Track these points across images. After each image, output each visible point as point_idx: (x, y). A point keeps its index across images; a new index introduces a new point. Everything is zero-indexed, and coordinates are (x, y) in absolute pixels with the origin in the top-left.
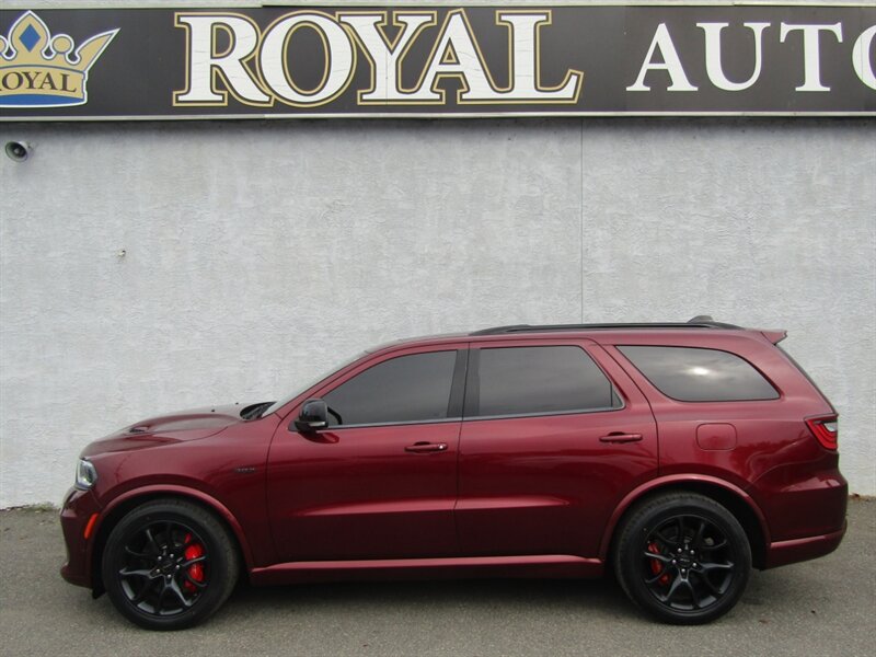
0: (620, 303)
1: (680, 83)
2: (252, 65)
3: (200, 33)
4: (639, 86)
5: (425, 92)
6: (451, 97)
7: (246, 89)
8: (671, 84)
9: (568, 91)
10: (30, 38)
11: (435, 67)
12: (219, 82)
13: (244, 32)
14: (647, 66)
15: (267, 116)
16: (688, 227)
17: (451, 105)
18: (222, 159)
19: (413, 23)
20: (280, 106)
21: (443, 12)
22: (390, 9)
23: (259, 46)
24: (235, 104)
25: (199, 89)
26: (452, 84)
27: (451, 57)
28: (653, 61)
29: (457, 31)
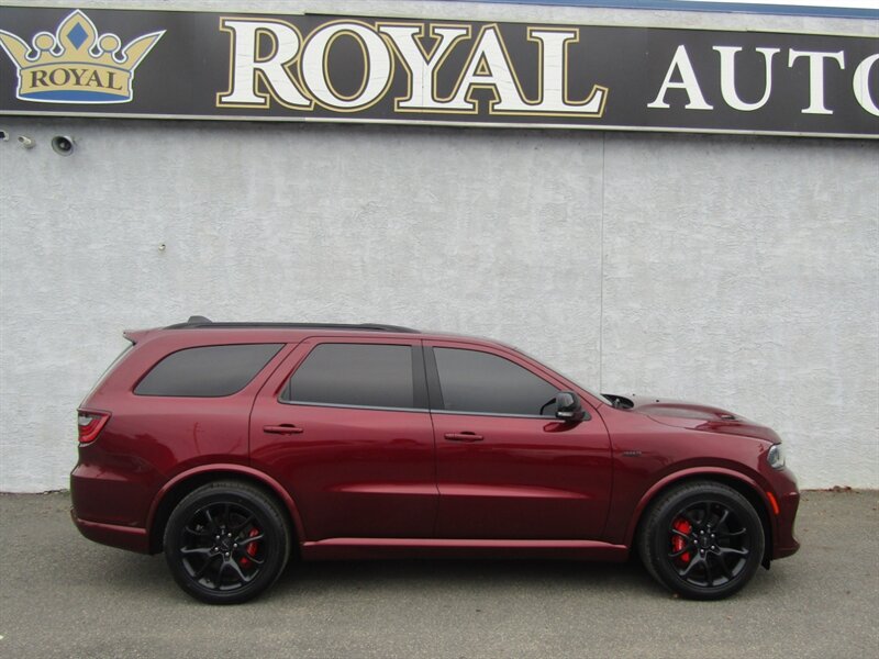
0: (636, 306)
1: (697, 101)
2: (294, 70)
3: (244, 37)
4: (659, 103)
5: (459, 102)
6: (484, 107)
7: (288, 93)
8: (688, 102)
9: (593, 105)
10: (77, 36)
11: (469, 79)
12: (262, 85)
13: (287, 38)
14: (667, 84)
15: (307, 119)
16: (700, 236)
17: (484, 115)
18: (261, 159)
19: (449, 36)
20: (320, 110)
21: (477, 27)
22: (427, 22)
23: (301, 51)
24: (277, 107)
25: (242, 92)
26: (484, 95)
27: (484, 69)
28: (672, 80)
29: (490, 45)
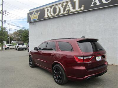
1: (98, 3)
2: (50, 12)
3: (46, 10)
4: (92, 5)
5: (66, 12)
6: (69, 12)
7: (50, 15)
8: (97, 4)
9: (82, 8)
10: (34, 14)
11: (67, 9)
12: (48, 15)
13: (49, 9)
14: (93, 2)
15: (51, 18)
17: (69, 13)
19: (65, 4)
20: (52, 16)
21: (68, 2)
22: (62, 3)
23: (51, 10)
24: (49, 17)
25: (46, 16)
26: (69, 10)
27: (69, 7)
28: (94, 1)
29: (69, 4)
